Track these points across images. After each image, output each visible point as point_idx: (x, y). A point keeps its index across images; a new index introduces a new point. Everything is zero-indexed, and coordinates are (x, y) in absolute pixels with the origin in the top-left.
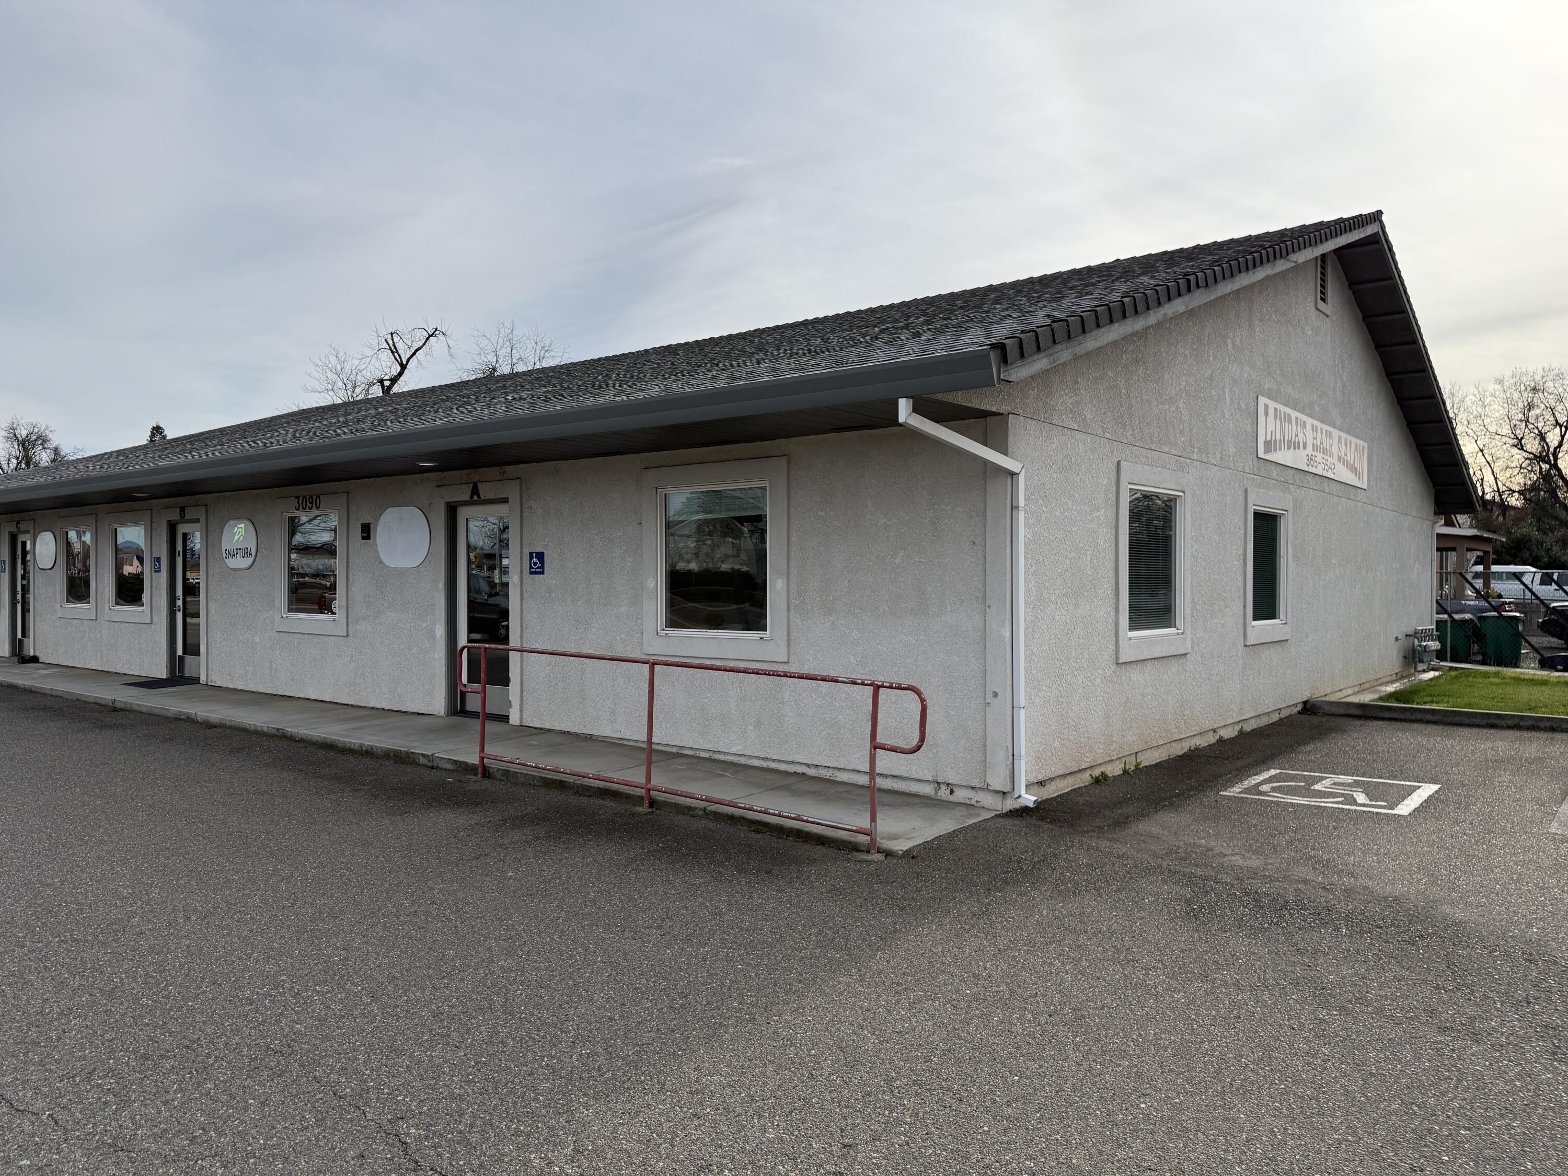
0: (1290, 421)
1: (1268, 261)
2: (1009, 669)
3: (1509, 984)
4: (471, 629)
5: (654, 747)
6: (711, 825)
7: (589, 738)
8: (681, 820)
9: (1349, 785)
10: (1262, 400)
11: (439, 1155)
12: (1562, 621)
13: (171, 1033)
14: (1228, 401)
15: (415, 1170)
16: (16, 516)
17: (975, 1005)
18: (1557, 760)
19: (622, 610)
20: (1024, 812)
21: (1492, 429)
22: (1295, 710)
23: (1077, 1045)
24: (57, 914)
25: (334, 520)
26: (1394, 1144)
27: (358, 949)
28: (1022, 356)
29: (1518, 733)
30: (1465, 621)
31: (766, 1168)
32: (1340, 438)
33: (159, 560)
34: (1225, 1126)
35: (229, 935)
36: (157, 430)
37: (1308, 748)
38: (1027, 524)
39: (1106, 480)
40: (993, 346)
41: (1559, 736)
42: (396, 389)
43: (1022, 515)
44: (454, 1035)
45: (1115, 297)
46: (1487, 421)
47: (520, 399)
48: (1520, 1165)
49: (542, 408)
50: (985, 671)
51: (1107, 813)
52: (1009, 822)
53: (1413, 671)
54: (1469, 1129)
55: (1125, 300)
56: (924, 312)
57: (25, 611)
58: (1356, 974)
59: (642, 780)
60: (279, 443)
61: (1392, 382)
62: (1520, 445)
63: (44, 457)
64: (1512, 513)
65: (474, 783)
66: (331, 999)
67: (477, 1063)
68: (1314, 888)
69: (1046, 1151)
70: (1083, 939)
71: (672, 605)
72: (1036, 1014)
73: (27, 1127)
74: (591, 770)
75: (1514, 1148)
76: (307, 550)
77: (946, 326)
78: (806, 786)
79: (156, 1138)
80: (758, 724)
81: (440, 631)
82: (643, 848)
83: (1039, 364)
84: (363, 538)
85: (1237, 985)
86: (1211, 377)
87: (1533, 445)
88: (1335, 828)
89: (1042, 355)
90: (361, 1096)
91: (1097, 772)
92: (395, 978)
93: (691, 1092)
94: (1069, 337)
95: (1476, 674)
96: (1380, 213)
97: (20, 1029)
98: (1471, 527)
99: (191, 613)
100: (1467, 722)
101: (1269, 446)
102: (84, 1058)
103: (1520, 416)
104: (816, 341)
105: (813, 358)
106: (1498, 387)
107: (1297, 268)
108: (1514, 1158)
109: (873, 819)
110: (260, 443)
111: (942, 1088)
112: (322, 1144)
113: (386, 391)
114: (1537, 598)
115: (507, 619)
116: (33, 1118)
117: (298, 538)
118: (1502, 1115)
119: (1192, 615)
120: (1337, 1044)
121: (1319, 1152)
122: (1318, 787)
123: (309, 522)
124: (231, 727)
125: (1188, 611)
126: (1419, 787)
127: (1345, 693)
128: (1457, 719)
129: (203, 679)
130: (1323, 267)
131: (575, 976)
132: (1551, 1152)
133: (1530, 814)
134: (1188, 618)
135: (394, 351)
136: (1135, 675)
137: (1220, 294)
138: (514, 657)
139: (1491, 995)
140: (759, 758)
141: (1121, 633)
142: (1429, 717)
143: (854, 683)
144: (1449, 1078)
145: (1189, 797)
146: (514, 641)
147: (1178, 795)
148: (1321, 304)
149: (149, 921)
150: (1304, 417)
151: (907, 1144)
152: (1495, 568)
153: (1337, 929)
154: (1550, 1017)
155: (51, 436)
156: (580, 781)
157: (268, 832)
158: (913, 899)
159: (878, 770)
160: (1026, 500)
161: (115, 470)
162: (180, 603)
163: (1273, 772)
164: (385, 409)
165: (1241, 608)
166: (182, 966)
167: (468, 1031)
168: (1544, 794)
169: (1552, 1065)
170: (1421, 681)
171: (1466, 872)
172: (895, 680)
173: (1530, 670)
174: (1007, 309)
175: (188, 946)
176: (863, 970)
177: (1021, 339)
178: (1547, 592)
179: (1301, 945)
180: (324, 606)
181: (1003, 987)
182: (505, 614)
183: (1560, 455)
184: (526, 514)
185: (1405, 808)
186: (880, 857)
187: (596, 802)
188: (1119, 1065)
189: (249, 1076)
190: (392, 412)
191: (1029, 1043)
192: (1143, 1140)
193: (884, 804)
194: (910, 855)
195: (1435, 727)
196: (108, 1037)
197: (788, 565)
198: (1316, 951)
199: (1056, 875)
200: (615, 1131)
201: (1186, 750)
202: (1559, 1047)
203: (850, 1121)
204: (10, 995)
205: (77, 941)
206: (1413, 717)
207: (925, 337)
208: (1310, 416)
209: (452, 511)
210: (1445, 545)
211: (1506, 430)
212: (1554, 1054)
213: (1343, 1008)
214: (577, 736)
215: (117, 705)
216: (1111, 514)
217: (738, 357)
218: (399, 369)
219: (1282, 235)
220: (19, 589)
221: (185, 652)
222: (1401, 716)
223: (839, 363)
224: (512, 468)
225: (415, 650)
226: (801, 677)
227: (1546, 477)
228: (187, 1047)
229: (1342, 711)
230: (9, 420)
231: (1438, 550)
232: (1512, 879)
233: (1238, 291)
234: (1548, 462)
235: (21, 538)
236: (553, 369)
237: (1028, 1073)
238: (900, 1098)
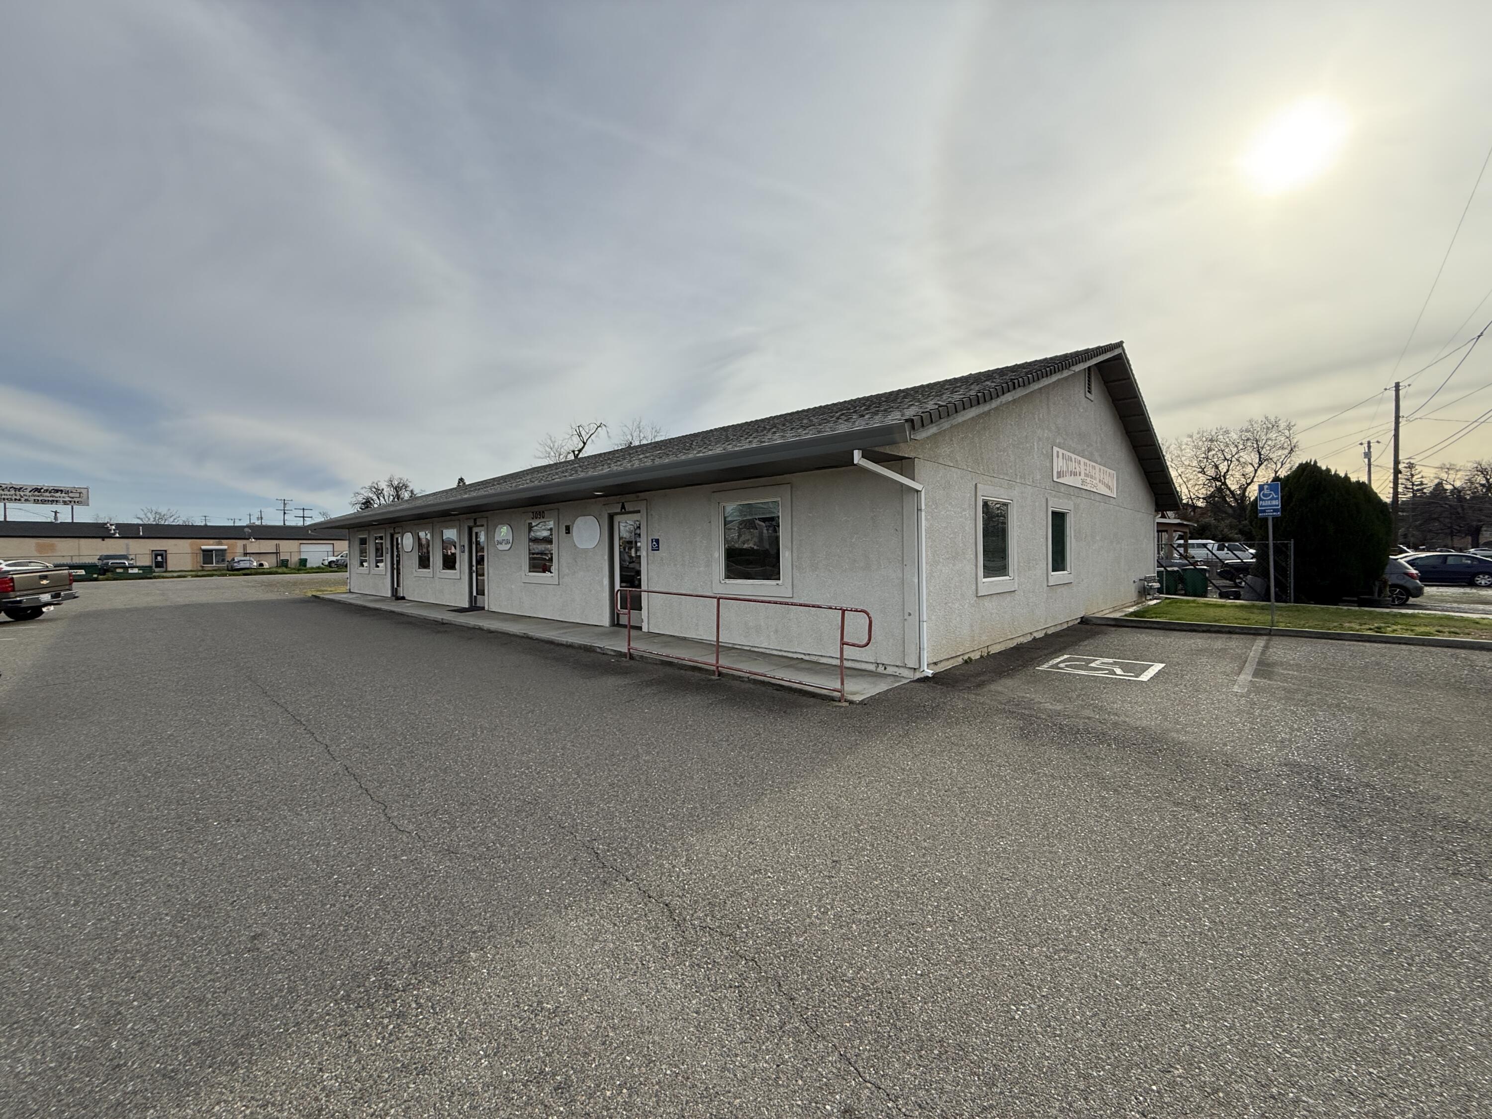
0: (1071, 461)
1: (1059, 371)
2: (917, 600)
3: (1215, 778)
4: (621, 582)
5: (720, 644)
6: (751, 686)
7: (685, 639)
8: (736, 683)
9: (1111, 664)
10: (1055, 449)
11: (615, 860)
12: (1232, 570)
13: (475, 791)
14: (1036, 449)
15: (603, 868)
16: (393, 525)
17: (903, 785)
18: (1234, 650)
19: (701, 569)
20: (927, 678)
21: (1187, 463)
22: (1077, 622)
23: (962, 808)
24: (417, 729)
25: (551, 524)
26: (1152, 869)
27: (569, 749)
28: (923, 425)
29: (1209, 635)
30: (1174, 572)
31: (791, 872)
32: (1100, 469)
33: (464, 546)
34: (1050, 856)
35: (503, 740)
36: (461, 480)
37: (1086, 643)
38: (926, 519)
39: (969, 495)
40: (907, 421)
41: (1234, 636)
42: (580, 456)
43: (923, 513)
44: (621, 796)
45: (973, 393)
46: (1183, 459)
47: (646, 457)
48: (1230, 884)
49: (658, 462)
50: (904, 601)
51: (973, 679)
52: (917, 685)
53: (1144, 599)
54: (1196, 862)
55: (979, 394)
56: (864, 405)
57: (398, 573)
58: (1122, 771)
59: (714, 662)
60: (524, 484)
61: (1129, 437)
62: (1203, 472)
63: (406, 495)
64: (1199, 510)
65: (625, 662)
66: (556, 775)
67: (633, 811)
68: (1094, 721)
69: (947, 867)
70: (962, 749)
71: (728, 567)
72: (938, 791)
73: (405, 839)
74: (687, 657)
75: (1225, 874)
76: (536, 540)
77: (878, 411)
78: (803, 665)
79: (470, 846)
80: (776, 631)
81: (606, 581)
82: (716, 698)
83: (933, 430)
84: (566, 533)
85: (1052, 775)
86: (1026, 437)
87: (1211, 472)
88: (1104, 688)
89: (934, 425)
90: (573, 827)
91: (966, 657)
92: (589, 765)
93: (748, 830)
94: (948, 415)
95: (1182, 601)
96: (1122, 342)
97: (400, 788)
98: (1175, 518)
99: (480, 574)
100: (1178, 628)
101: (1060, 475)
102: (432, 804)
103: (1203, 455)
104: (805, 421)
105: (805, 430)
106: (1190, 439)
107: (1075, 374)
108: (1225, 880)
109: (842, 684)
110: (514, 485)
111: (887, 830)
112: (554, 852)
113: (576, 456)
114: (1218, 558)
115: (640, 575)
116: (408, 835)
117: (532, 534)
118: (1216, 855)
119: (1018, 569)
120: (1113, 811)
121: (1107, 872)
122: (1092, 665)
123: (536, 526)
124: (500, 633)
125: (1016, 567)
126: (1152, 665)
127: (1105, 612)
128: (1172, 627)
129: (486, 608)
130: (1089, 374)
131: (683, 765)
132: (1248, 876)
133: (1220, 681)
134: (1016, 571)
135: (580, 435)
136: (986, 603)
137: (1032, 390)
138: (644, 595)
139: (1204, 784)
140: (777, 650)
141: (979, 579)
142: (1155, 626)
143: (831, 608)
144: (1182, 832)
145: (1018, 670)
146: (644, 586)
147: (1012, 670)
148: (1088, 395)
149: (463, 733)
150: (1080, 458)
151: (869, 861)
152: (1190, 541)
153: (1109, 745)
154: (1242, 798)
155: (409, 484)
156: (681, 662)
157: (521, 687)
158: (866, 727)
159: (845, 657)
160: (925, 505)
161: (442, 500)
162: (474, 568)
163: (1066, 656)
164: (576, 466)
165: (1045, 565)
166: (480, 757)
167: (628, 794)
168: (1228, 670)
169: (1245, 826)
170: (1149, 605)
171: (1184, 714)
172: (854, 607)
173: (1213, 599)
174: (911, 401)
175: (483, 746)
176: (840, 766)
177: (922, 416)
178: (1221, 554)
179: (1089, 754)
180: (546, 569)
181: (918, 775)
182: (639, 573)
183: (1227, 477)
184: (649, 518)
185: (1145, 677)
186: (847, 704)
187: (690, 673)
188: (987, 820)
189: (516, 815)
190: (580, 467)
191: (934, 807)
192: (1003, 863)
193: (847, 676)
194: (862, 703)
195: (1160, 631)
196: (444, 793)
197: (792, 543)
198: (1098, 758)
199: (946, 713)
200: (707, 850)
201: (1015, 644)
202: (1248, 816)
203: (836, 848)
204: (395, 771)
205: (427, 743)
206: (1146, 626)
207: (867, 417)
208: (1082, 457)
209: (611, 518)
210: (1162, 528)
211: (1195, 463)
212: (1246, 819)
213: (1115, 791)
214: (678, 637)
215: (444, 621)
216: (973, 513)
217: (762, 431)
218: (582, 444)
219: (1066, 357)
220: (395, 562)
221: (477, 594)
222: (1139, 625)
223: (819, 432)
224: (642, 494)
225: (593, 592)
226: (801, 605)
227: (1219, 490)
228: (484, 799)
229: (1103, 622)
230: (389, 477)
231: (1158, 531)
232: (1212, 718)
233: (1040, 389)
234: (1220, 481)
235: (396, 536)
236: (662, 441)
237: (935, 823)
238: (864, 836)
